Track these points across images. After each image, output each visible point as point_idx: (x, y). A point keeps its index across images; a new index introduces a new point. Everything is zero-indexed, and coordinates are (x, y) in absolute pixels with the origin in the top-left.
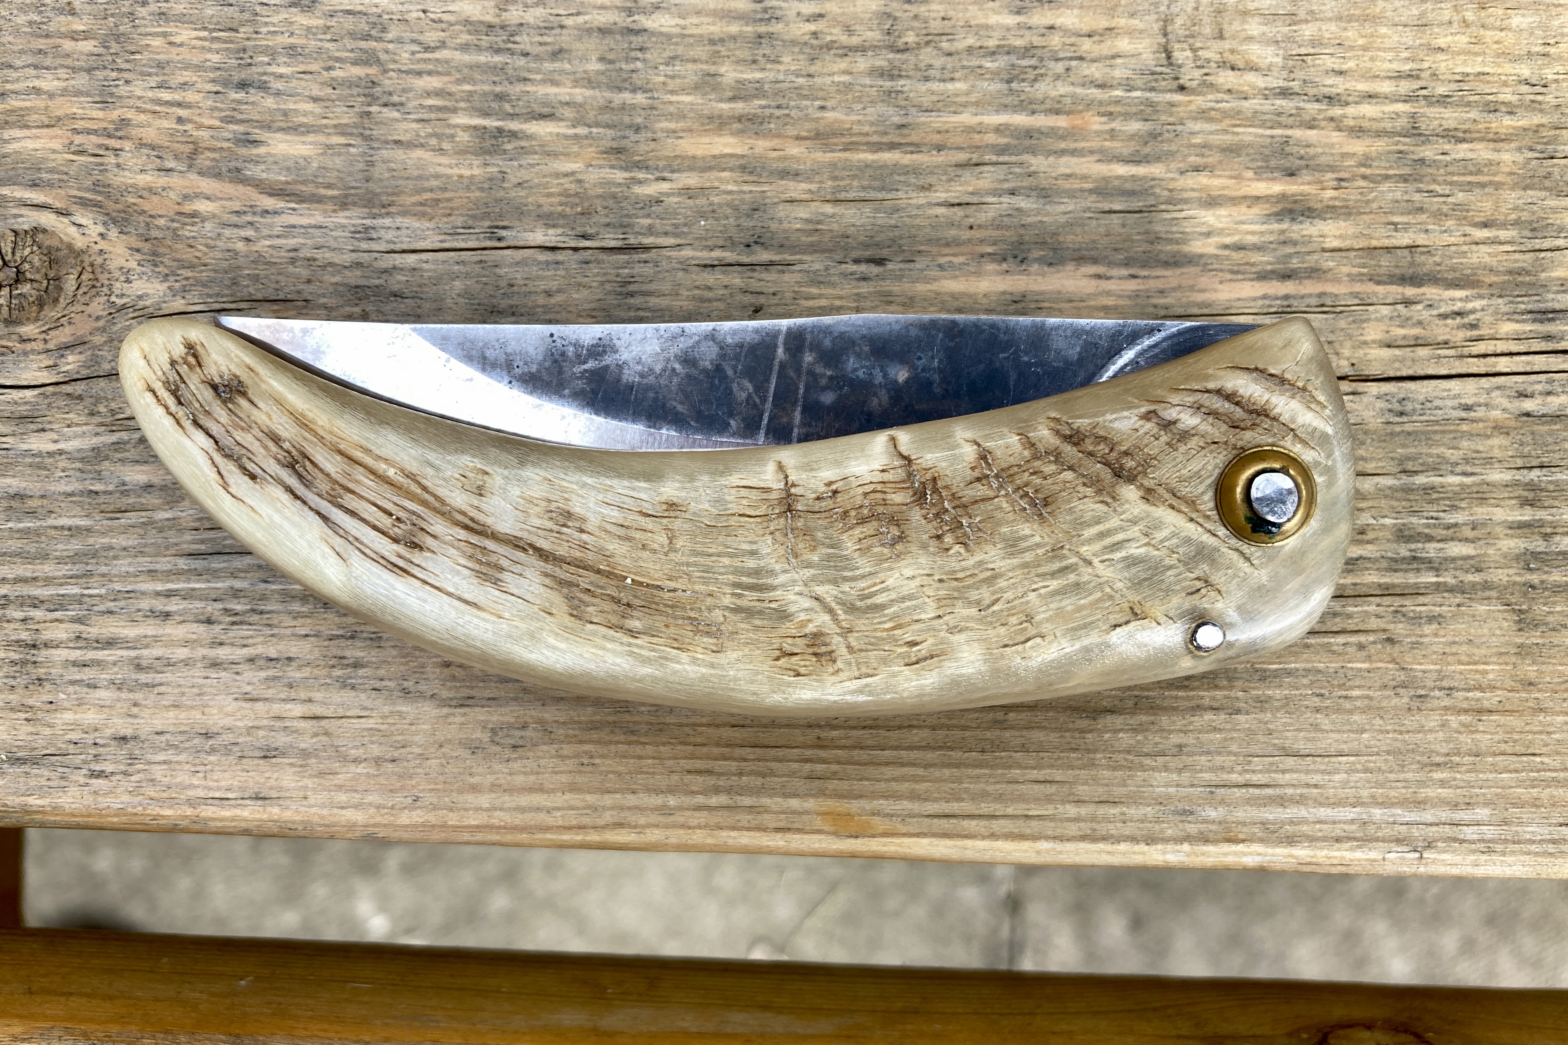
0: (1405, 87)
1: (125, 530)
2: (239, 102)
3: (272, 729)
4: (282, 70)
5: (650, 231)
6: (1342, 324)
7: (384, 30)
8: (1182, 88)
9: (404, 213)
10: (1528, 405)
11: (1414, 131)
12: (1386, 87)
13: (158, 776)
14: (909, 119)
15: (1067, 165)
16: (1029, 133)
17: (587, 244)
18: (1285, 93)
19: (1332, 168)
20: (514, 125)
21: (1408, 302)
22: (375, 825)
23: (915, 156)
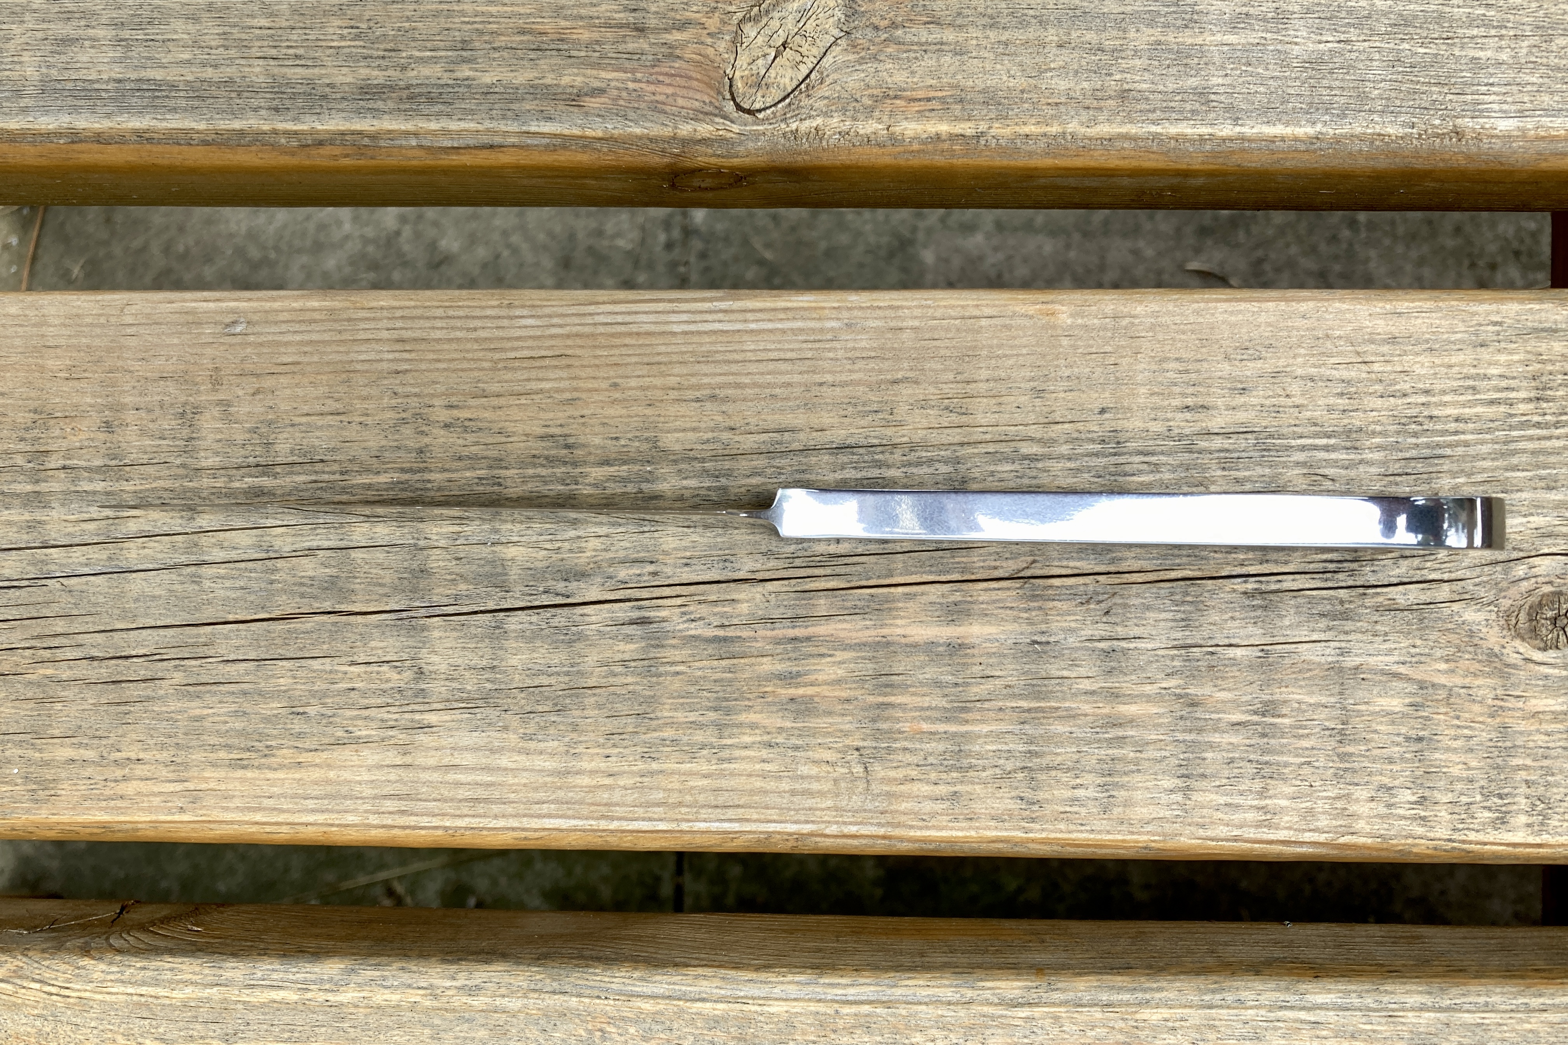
0: (725, 754)
1: (1484, 470)
2: (1423, 729)
3: (1392, 355)
4: (1397, 749)
5: (1173, 658)
6: (760, 613)
7: (1335, 775)
8: (857, 749)
9: (1319, 664)
10: (651, 568)
11: (720, 727)
12: (737, 753)
13: (1460, 324)
14: (1019, 727)
15: (926, 702)
16: (947, 720)
17: (1210, 649)
18: (796, 748)
19: (769, 704)
20: (1255, 718)
21: (722, 626)
22: (1328, 300)
23: (1015, 705)
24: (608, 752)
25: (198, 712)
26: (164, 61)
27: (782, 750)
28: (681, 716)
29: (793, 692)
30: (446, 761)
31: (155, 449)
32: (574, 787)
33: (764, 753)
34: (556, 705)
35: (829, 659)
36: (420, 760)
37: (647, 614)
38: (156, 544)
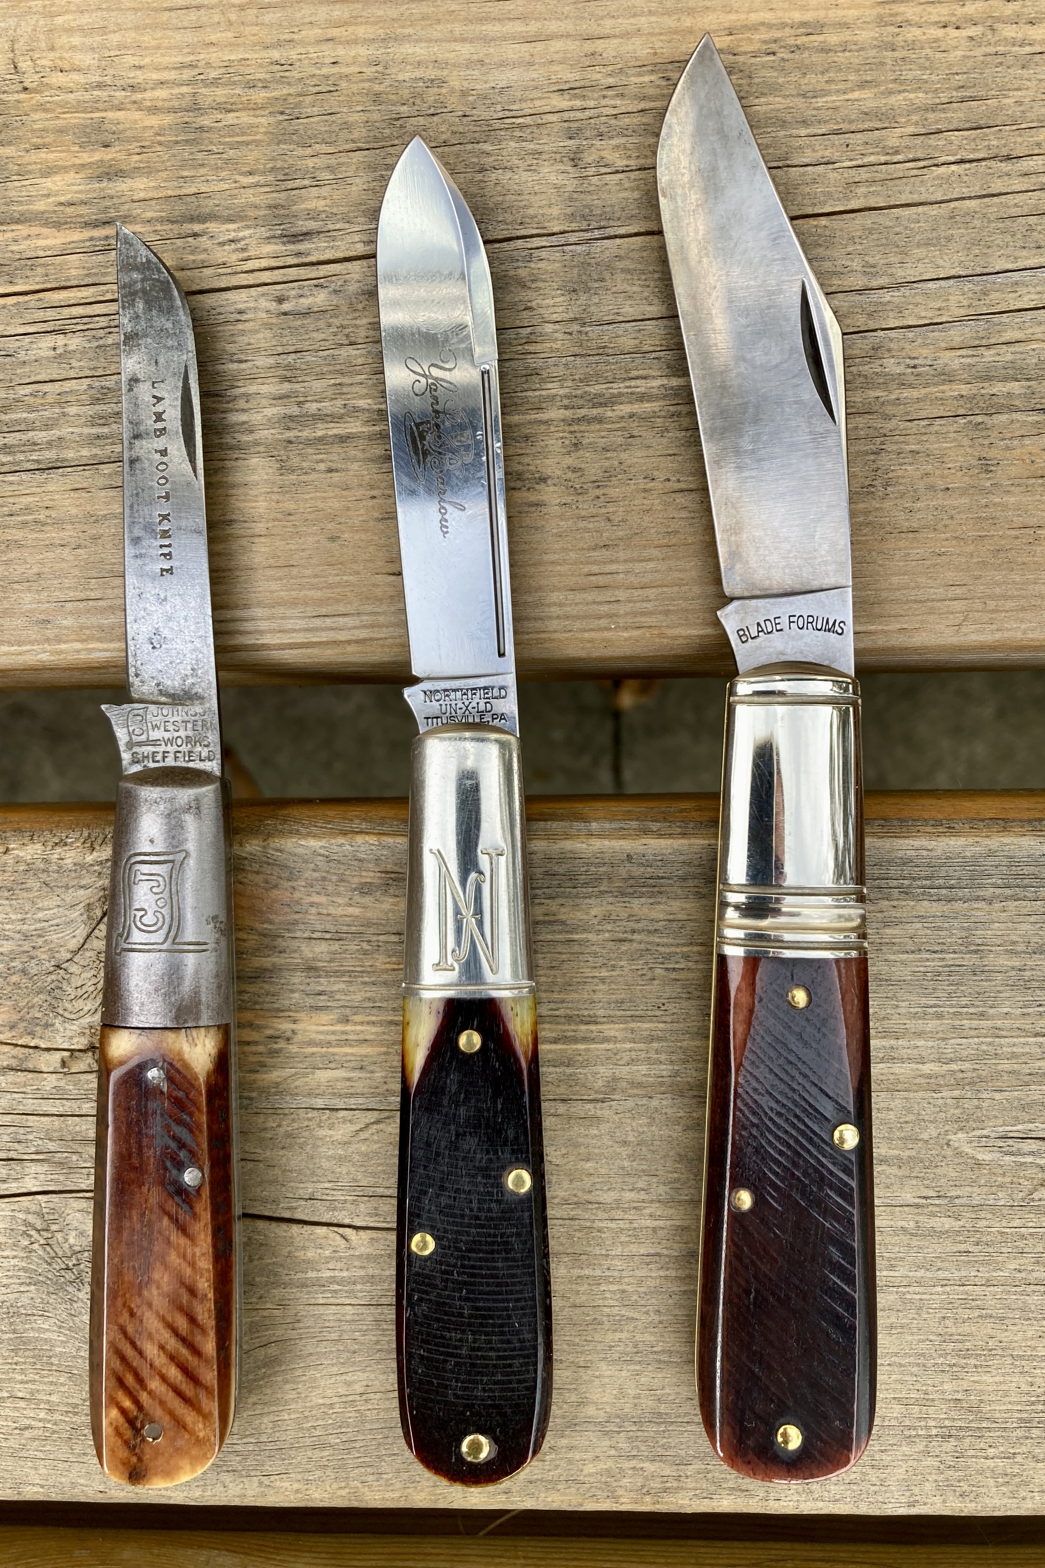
24: (335, 69)
25: (866, 94)
26: (919, 925)
27: (118, 83)
28: (245, 118)
29: (107, 155)
30: (539, 46)
31: (924, 438)
32: (376, 23)
33: (139, 77)
34: (401, 126)
35: (62, 199)
36: (572, 46)
37: (291, 247)
38: (923, 314)
